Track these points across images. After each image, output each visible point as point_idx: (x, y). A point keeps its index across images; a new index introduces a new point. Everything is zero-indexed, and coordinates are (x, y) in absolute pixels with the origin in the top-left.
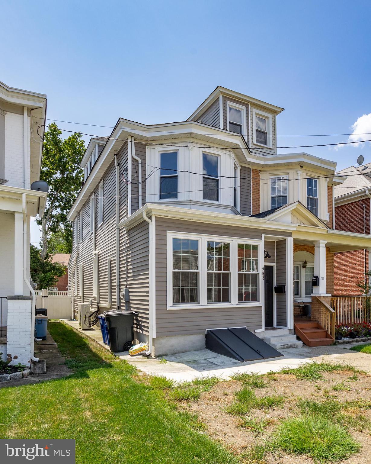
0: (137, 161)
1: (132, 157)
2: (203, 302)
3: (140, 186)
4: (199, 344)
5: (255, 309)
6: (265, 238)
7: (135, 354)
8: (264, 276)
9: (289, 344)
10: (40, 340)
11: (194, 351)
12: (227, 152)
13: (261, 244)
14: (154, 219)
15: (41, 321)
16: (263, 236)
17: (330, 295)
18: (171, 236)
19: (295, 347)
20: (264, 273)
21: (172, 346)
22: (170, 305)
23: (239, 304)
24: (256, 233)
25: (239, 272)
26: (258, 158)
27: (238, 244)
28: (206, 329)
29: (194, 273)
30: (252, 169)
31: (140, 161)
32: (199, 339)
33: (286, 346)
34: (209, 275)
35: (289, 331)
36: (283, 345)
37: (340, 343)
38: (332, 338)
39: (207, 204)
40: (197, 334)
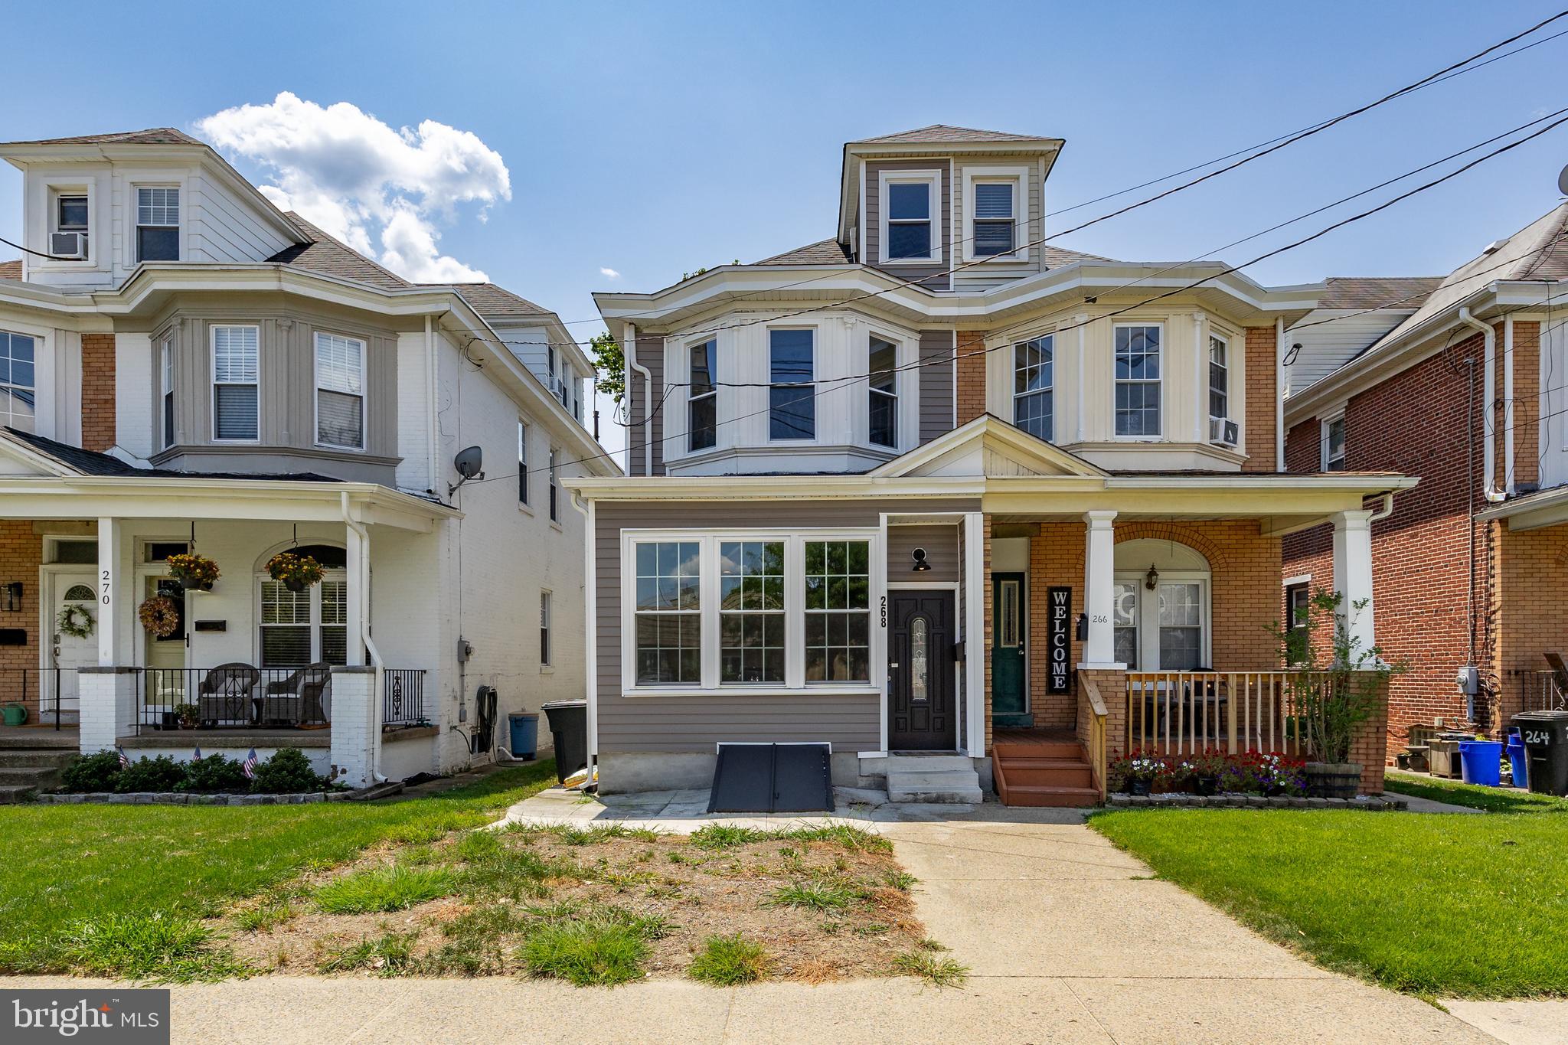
0: (643, 375)
1: (631, 367)
2: (710, 682)
3: (648, 425)
4: (703, 775)
5: (858, 701)
6: (890, 519)
7: (573, 787)
8: (886, 617)
9: (934, 794)
10: (518, 759)
11: (689, 789)
12: (835, 314)
13: (876, 539)
14: (592, 507)
15: (521, 720)
16: (883, 517)
17: (1123, 666)
18: (630, 540)
19: (954, 803)
20: (886, 610)
21: (637, 774)
22: (629, 685)
23: (808, 686)
24: (864, 512)
25: (810, 611)
26: (961, 303)
27: (808, 544)
28: (718, 743)
29: (690, 616)
30: (957, 332)
31: (648, 375)
32: (702, 764)
33: (923, 796)
34: (725, 620)
35: (972, 761)
36: (913, 794)
37: (1114, 805)
38: (1097, 789)
39: (778, 450)
40: (698, 753)
